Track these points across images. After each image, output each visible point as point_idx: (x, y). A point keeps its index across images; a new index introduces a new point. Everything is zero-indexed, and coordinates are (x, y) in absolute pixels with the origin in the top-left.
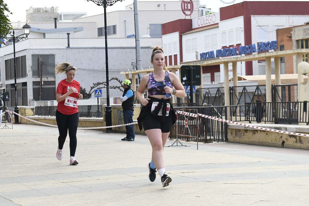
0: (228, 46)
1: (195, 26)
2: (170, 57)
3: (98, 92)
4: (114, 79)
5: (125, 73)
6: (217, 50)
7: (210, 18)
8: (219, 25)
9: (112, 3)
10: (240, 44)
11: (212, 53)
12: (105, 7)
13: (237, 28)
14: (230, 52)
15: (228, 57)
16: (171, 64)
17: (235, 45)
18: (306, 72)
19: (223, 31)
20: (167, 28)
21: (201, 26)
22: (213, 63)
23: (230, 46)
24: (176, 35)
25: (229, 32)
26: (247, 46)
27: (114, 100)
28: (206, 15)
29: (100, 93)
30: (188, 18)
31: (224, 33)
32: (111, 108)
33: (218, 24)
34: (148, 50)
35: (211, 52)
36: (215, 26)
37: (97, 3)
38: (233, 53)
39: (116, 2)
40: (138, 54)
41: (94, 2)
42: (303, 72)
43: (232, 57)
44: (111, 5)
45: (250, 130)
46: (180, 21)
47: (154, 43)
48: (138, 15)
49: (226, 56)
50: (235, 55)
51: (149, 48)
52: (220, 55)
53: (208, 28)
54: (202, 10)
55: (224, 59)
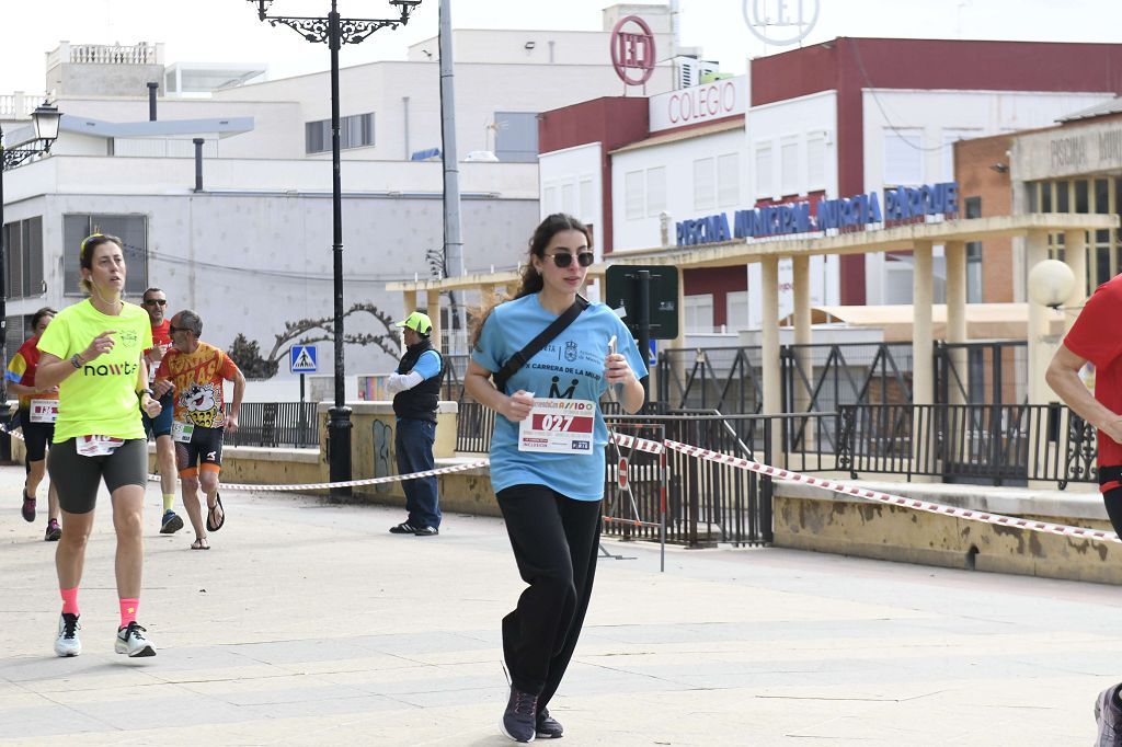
0: (777, 198)
1: (656, 124)
3: (304, 356)
4: (362, 308)
5: (402, 288)
6: (737, 213)
7: (715, 95)
8: (748, 121)
9: (362, 34)
10: (822, 192)
11: (720, 221)
12: (335, 48)
13: (811, 134)
14: (786, 221)
15: (777, 238)
17: (803, 194)
18: (1060, 298)
19: (762, 143)
20: (559, 130)
21: (681, 123)
22: (725, 259)
23: (785, 199)
24: (592, 153)
25: (783, 147)
26: (847, 200)
27: (360, 384)
28: (700, 84)
29: (309, 360)
30: (635, 92)
31: (764, 150)
32: (349, 413)
33: (742, 116)
34: (489, 207)
35: (716, 217)
36: (733, 123)
37: (307, 33)
38: (795, 224)
39: (374, 30)
40: (449, 218)
41: (294, 27)
42: (1049, 298)
43: (793, 237)
44: (358, 40)
45: (854, 505)
46: (606, 101)
47: (510, 180)
48: (454, 78)
49: (769, 234)
50: (803, 232)
51: (490, 198)
52: (749, 231)
53: (707, 130)
54: (687, 67)
55: (764, 244)
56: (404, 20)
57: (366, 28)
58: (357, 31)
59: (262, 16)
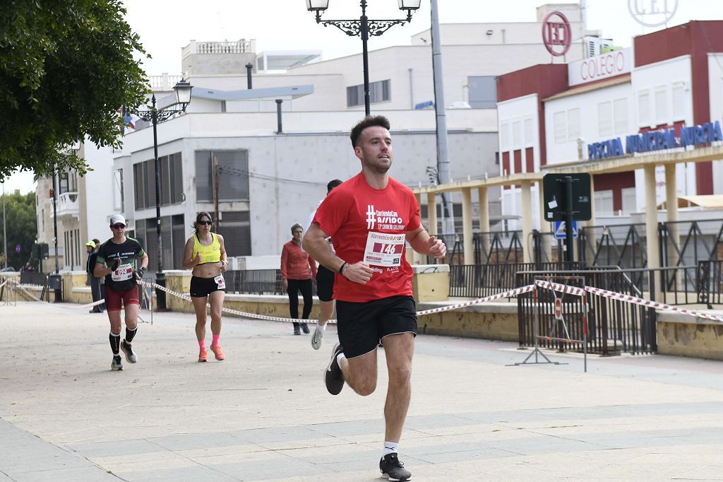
0: (653, 126)
1: (574, 79)
2: (518, 153)
6: (627, 137)
7: (611, 61)
8: (633, 77)
9: (382, 30)
10: (683, 122)
11: (616, 143)
12: (365, 39)
13: (675, 84)
14: (660, 141)
15: (654, 152)
16: (518, 170)
17: (670, 123)
19: (642, 91)
20: (510, 86)
21: (589, 80)
22: (621, 167)
23: (659, 127)
24: (531, 101)
25: (656, 93)
26: (700, 126)
28: (601, 53)
30: (558, 61)
31: (644, 95)
33: (629, 74)
34: (466, 138)
35: (614, 141)
36: (623, 79)
37: (347, 30)
38: (666, 143)
39: (390, 26)
40: (441, 146)
41: (339, 26)
43: (664, 151)
44: (379, 33)
45: (710, 326)
46: (540, 68)
47: (479, 120)
48: (441, 55)
49: (649, 150)
50: (671, 148)
51: (466, 132)
52: (635, 148)
53: (606, 84)
54: (592, 43)
55: (645, 157)
56: (409, 19)
57: (385, 26)
58: (379, 28)
59: (318, 20)
